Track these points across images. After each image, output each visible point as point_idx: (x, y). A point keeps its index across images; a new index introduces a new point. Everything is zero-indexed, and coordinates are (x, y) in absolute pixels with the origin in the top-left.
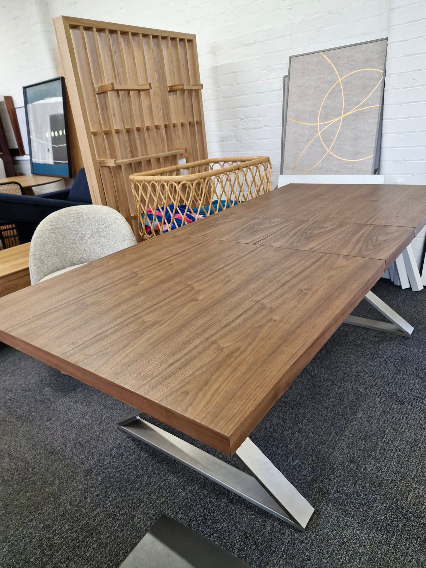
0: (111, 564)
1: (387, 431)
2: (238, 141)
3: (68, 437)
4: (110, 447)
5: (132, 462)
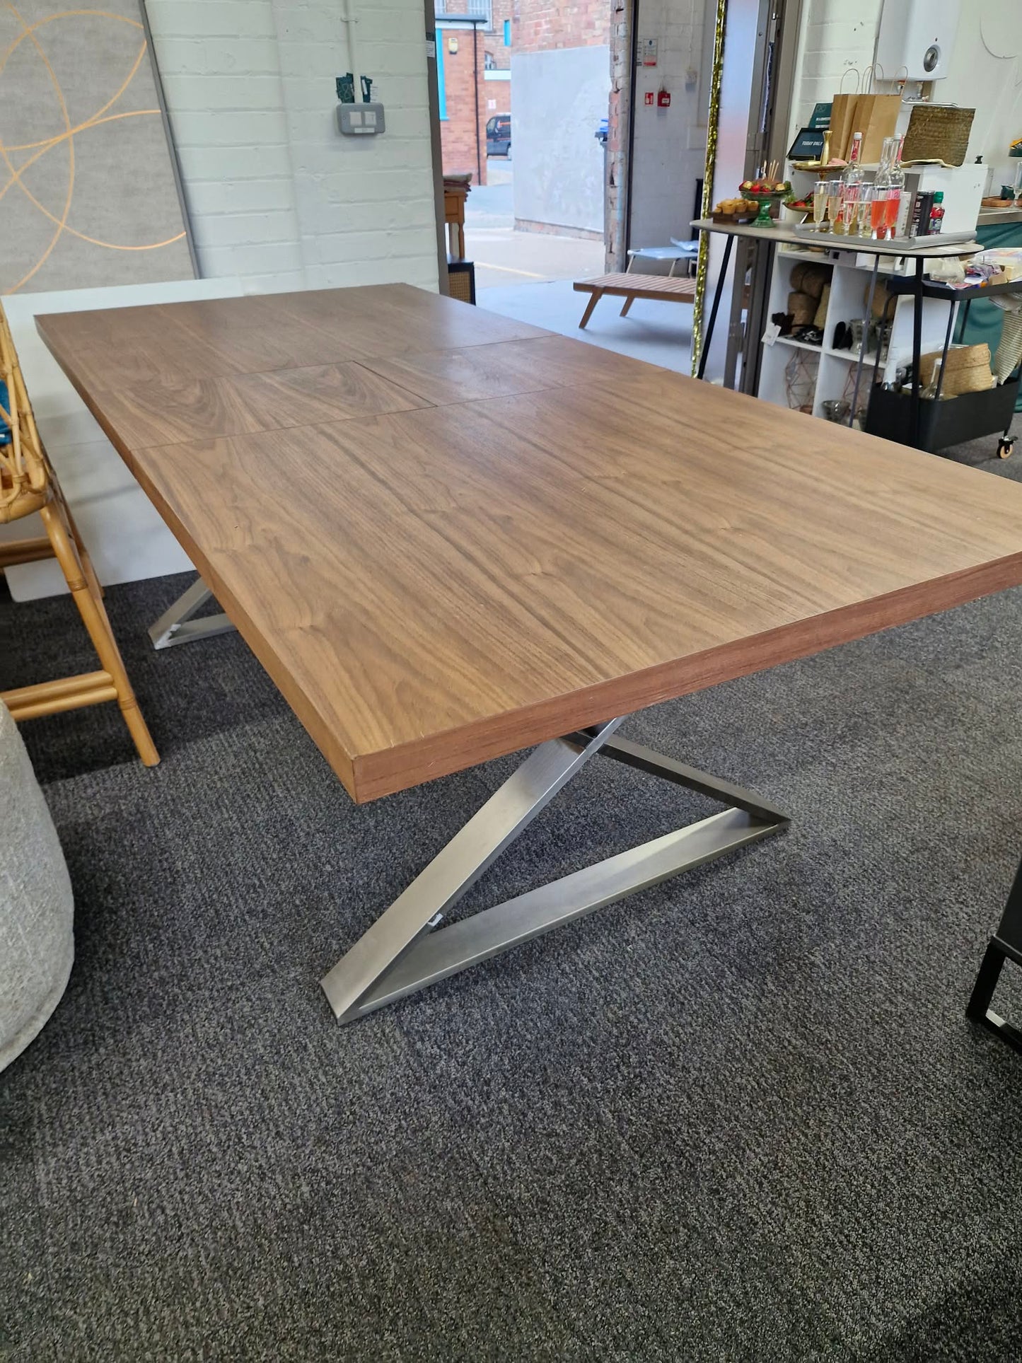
0: (761, 1103)
3: (273, 1161)
4: (405, 1057)
5: (493, 1015)
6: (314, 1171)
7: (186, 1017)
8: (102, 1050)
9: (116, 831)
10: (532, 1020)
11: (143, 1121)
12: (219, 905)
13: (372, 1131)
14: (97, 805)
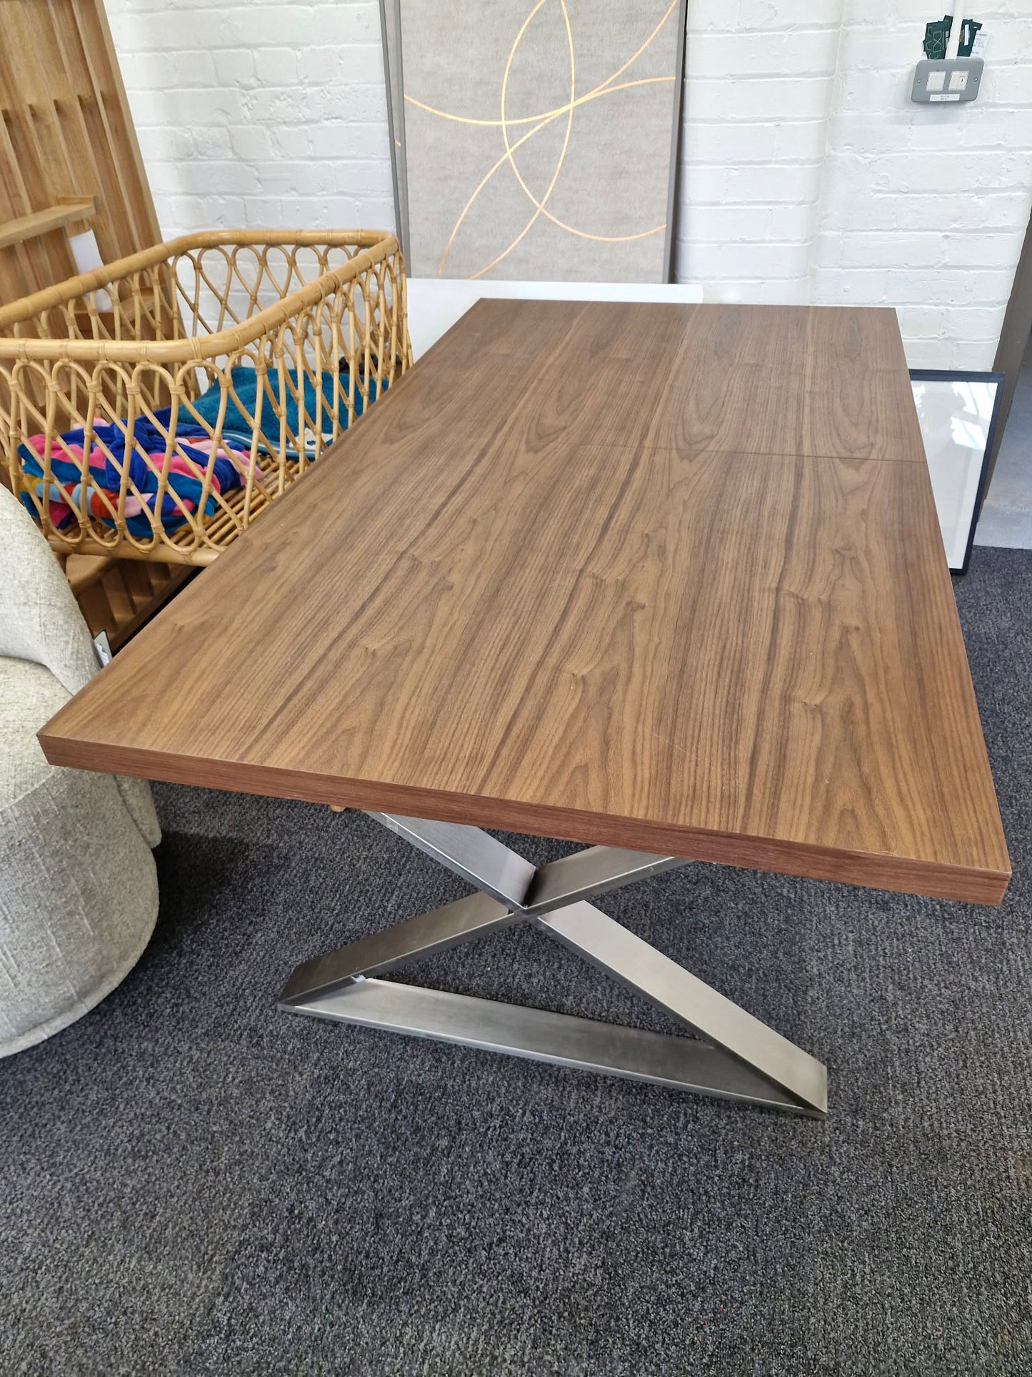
1: (890, 998)
2: (241, 159)
3: (34, 1314)
4: (200, 1302)
5: (299, 1328)
6: (44, 1356)
7: (122, 1107)
8: (56, 1092)
9: (255, 868)
10: (321, 1368)
11: (15, 1187)
12: (241, 1003)
13: (109, 1358)
14: (269, 830)
